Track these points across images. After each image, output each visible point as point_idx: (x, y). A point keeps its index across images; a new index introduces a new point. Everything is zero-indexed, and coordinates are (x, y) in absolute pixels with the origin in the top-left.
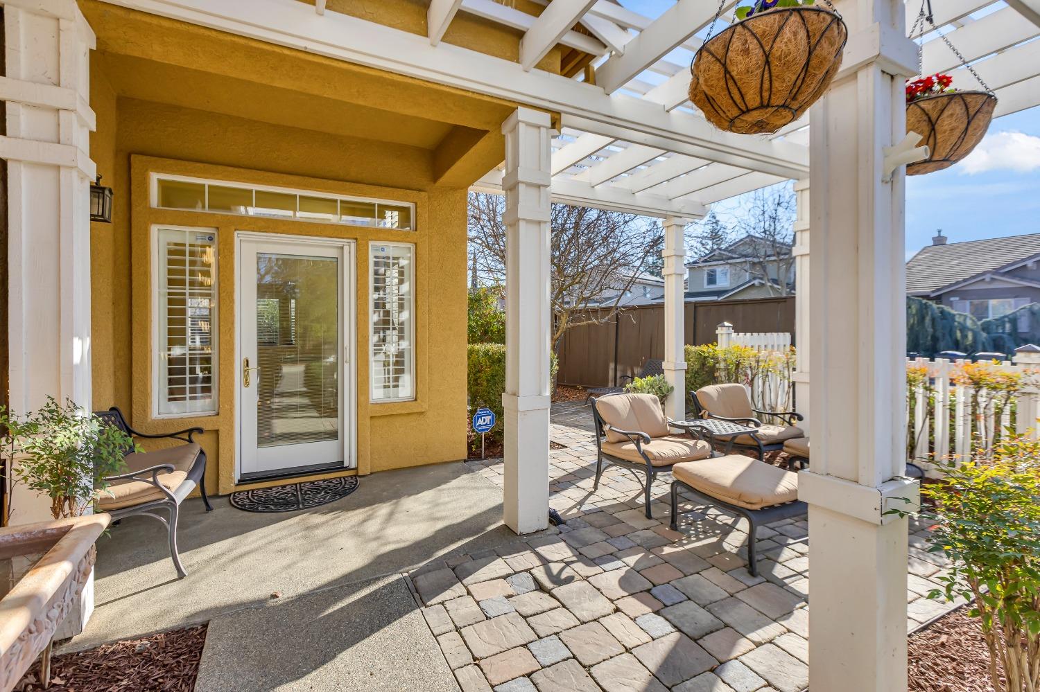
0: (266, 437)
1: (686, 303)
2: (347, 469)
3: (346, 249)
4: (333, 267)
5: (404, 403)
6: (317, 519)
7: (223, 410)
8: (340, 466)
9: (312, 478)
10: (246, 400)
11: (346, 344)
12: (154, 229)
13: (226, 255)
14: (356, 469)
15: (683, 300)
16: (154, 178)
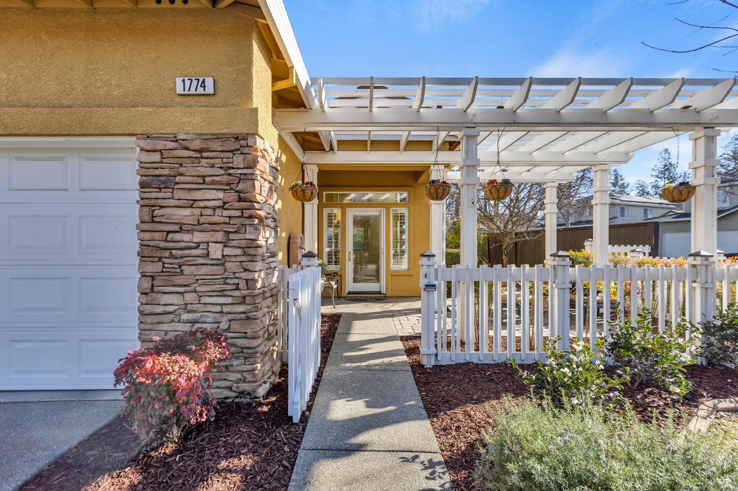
0: (355, 280)
1: (557, 229)
2: (382, 294)
3: (382, 211)
4: (377, 218)
5: (403, 271)
6: (369, 304)
7: (343, 269)
8: (380, 293)
9: (370, 295)
10: (350, 266)
11: (382, 247)
12: (325, 209)
13: (344, 215)
14: (385, 294)
15: (556, 228)
16: (325, 193)
